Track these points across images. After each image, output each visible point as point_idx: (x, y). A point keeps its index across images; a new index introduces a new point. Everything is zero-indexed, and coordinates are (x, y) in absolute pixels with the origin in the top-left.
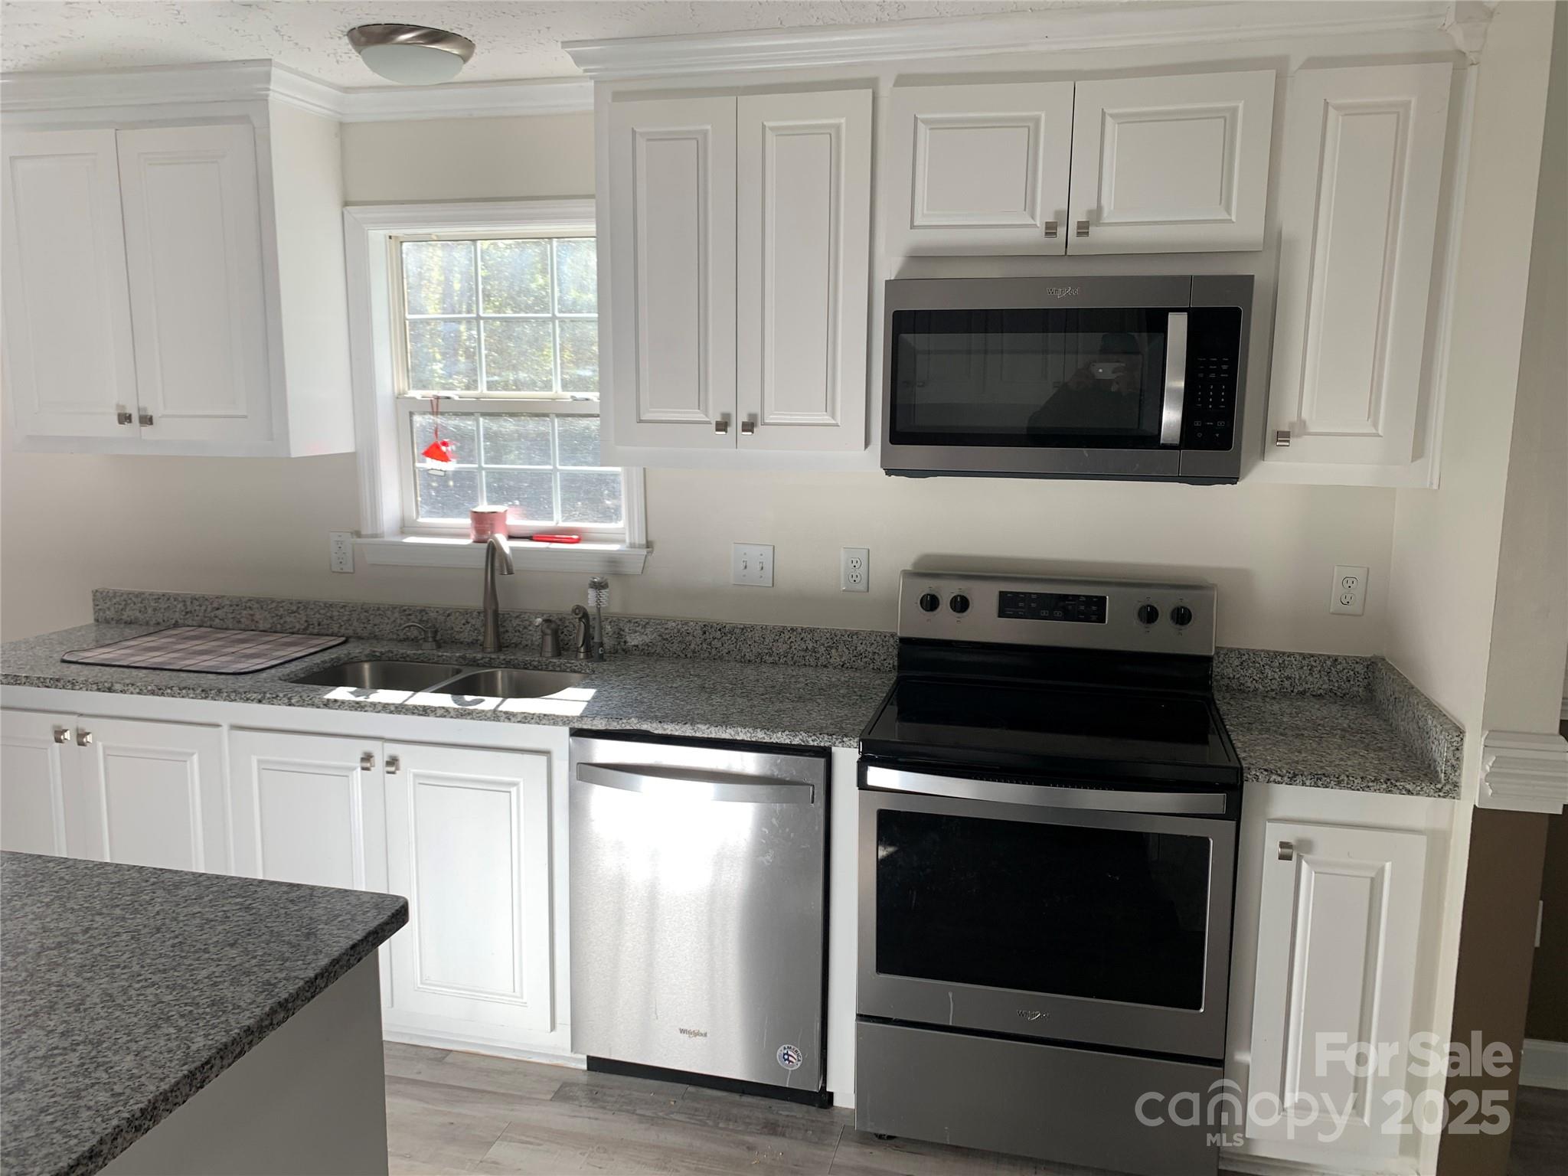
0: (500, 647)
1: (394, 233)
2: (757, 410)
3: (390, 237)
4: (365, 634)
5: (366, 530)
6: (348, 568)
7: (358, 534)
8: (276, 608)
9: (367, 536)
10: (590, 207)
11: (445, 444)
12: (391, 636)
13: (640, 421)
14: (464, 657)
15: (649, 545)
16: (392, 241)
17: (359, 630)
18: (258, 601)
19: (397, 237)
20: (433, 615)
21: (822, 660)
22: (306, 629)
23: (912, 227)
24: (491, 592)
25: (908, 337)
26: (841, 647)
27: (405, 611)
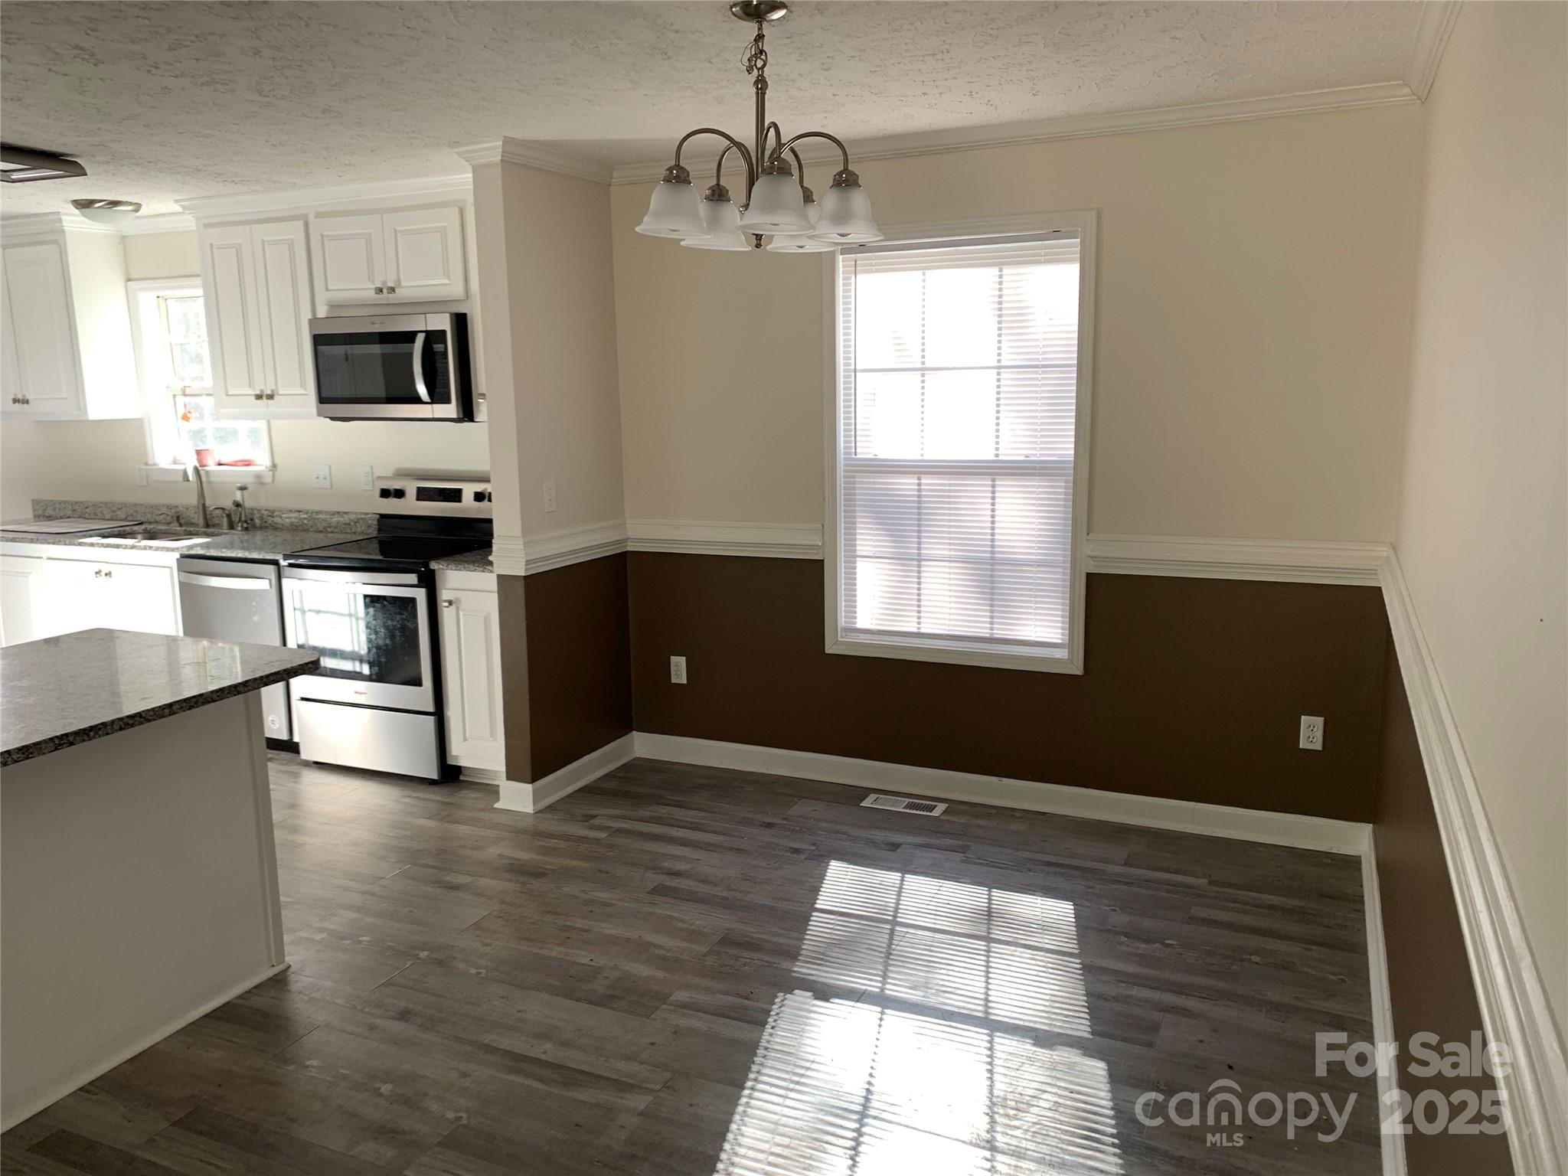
0: (208, 526)
1: (160, 293)
2: (274, 388)
3: (158, 297)
4: (152, 520)
5: (150, 462)
6: (145, 484)
7: (146, 464)
8: (113, 506)
9: (151, 465)
10: (198, 281)
11: (189, 412)
12: (164, 521)
13: (228, 395)
14: (185, 530)
15: (274, 466)
16: (160, 299)
17: (149, 518)
18: (105, 503)
19: (163, 297)
20: (181, 508)
21: (353, 530)
22: (126, 518)
23: (327, 290)
24: (202, 494)
25: (321, 348)
26: (361, 522)
27: (169, 507)
